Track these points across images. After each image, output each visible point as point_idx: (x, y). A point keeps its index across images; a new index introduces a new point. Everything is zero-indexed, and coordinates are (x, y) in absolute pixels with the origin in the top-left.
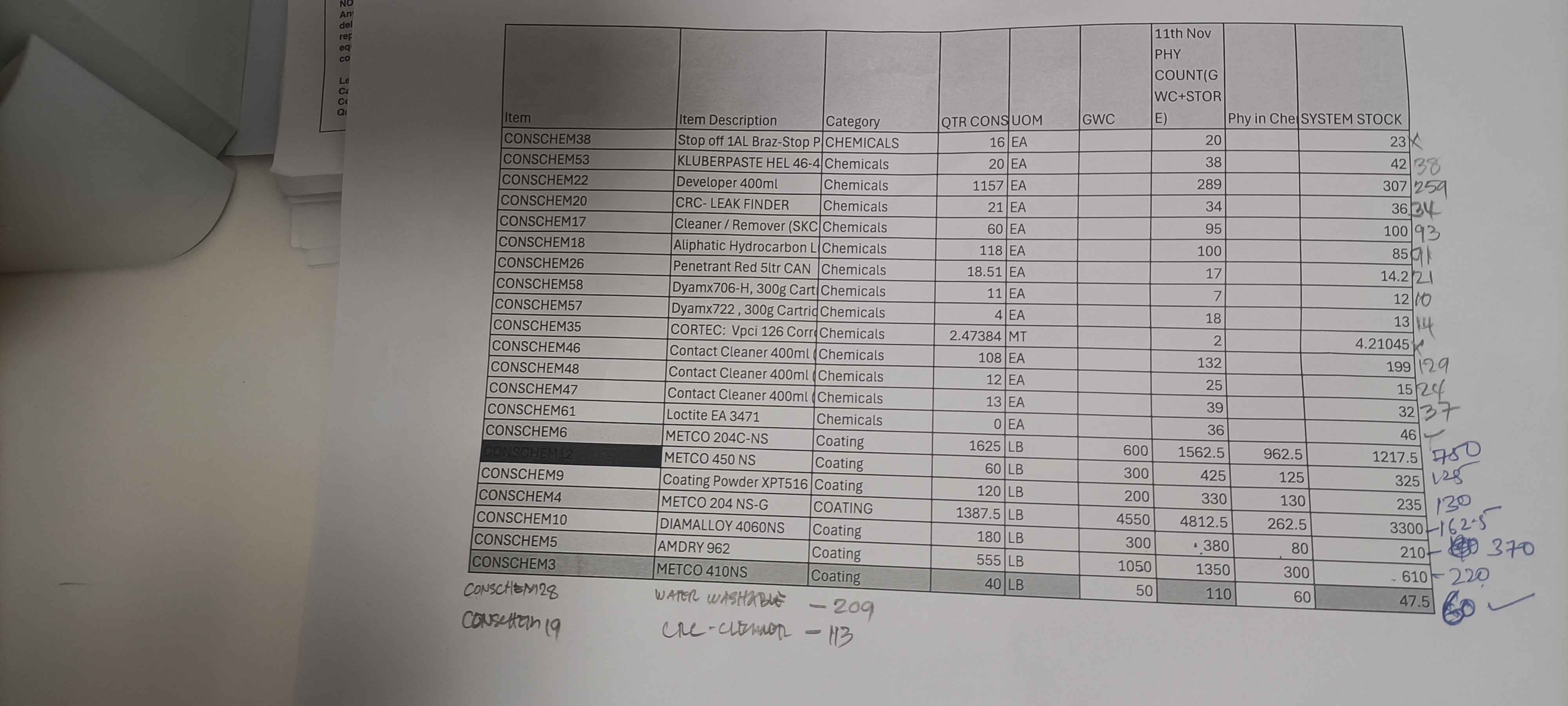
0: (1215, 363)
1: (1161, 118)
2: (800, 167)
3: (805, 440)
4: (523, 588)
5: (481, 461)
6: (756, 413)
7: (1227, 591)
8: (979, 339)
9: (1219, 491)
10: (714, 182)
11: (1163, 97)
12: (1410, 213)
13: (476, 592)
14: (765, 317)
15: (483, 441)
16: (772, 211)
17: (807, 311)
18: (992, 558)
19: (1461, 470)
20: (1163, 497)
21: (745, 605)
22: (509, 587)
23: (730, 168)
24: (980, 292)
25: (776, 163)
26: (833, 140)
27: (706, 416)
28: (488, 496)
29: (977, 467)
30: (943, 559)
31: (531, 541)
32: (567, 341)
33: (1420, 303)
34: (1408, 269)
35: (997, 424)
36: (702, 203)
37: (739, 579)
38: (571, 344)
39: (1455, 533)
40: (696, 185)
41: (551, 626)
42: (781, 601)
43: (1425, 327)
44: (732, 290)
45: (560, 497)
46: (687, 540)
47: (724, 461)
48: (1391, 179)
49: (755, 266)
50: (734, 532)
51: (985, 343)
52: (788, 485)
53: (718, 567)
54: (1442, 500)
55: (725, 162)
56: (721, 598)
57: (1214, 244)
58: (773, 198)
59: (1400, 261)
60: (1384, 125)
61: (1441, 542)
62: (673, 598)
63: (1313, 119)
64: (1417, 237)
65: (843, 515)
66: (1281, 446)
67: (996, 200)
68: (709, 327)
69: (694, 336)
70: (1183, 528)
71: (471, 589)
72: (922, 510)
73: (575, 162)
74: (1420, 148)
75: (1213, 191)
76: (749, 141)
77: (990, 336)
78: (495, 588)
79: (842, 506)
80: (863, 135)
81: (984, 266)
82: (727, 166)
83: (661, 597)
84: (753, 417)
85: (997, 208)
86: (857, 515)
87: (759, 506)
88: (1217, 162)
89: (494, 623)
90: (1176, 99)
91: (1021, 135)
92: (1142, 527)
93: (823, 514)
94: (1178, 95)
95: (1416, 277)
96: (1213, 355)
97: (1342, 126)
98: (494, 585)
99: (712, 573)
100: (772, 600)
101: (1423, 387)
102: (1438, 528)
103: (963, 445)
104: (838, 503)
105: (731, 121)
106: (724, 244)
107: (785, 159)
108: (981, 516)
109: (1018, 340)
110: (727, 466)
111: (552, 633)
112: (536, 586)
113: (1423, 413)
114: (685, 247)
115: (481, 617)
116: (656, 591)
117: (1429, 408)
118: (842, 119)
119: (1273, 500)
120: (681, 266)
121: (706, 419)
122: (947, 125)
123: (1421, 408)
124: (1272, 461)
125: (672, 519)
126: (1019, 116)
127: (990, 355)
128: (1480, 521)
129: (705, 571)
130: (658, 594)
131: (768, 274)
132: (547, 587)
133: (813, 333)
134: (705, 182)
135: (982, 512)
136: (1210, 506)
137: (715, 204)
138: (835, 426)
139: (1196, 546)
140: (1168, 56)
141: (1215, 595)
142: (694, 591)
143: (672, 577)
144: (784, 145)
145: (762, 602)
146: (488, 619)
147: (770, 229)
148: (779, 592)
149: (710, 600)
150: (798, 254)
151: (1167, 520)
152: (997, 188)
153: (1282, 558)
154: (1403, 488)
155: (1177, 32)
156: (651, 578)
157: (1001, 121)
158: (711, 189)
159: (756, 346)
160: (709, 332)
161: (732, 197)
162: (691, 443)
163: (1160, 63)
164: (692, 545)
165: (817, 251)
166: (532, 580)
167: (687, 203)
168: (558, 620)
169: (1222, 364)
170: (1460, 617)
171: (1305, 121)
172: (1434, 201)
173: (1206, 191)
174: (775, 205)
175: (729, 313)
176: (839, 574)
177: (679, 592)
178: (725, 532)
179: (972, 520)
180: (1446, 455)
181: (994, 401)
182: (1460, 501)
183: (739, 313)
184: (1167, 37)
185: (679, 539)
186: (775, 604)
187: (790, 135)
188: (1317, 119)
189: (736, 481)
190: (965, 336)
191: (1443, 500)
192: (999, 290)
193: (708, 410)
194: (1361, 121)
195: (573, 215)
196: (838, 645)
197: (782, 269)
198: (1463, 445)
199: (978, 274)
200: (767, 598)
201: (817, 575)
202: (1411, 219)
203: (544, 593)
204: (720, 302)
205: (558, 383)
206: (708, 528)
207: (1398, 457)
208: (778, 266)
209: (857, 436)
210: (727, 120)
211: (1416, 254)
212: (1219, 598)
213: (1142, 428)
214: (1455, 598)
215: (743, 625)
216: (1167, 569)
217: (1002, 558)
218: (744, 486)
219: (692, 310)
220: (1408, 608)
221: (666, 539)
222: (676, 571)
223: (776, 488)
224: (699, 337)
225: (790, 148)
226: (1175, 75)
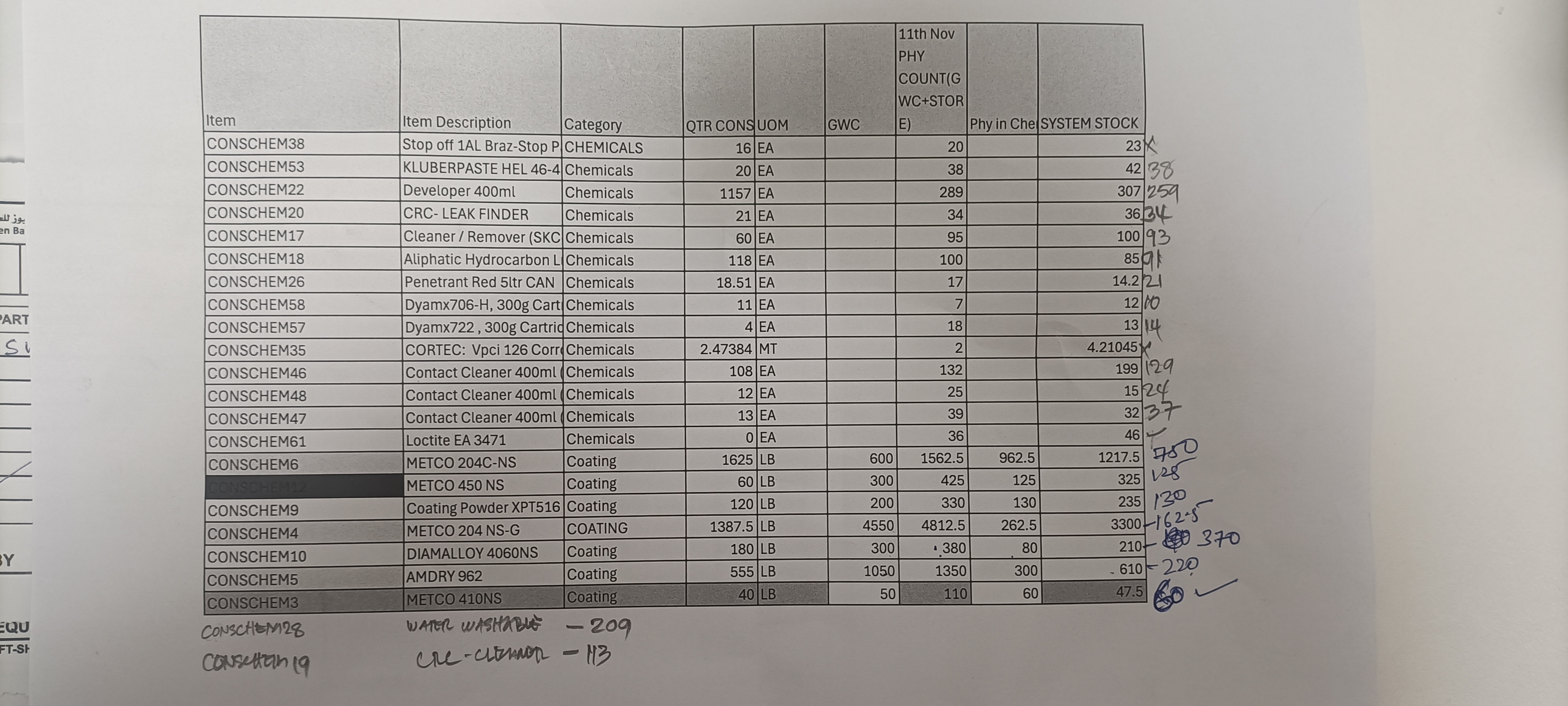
0: (956, 370)
1: (905, 124)
2: (539, 173)
3: (555, 461)
4: (266, 628)
5: (206, 498)
6: (502, 436)
7: (964, 591)
8: (730, 352)
9: (957, 495)
10: (445, 190)
11: (906, 101)
12: (1142, 218)
13: (215, 634)
14: (507, 335)
15: (207, 476)
16: (511, 221)
17: (552, 327)
18: (745, 569)
19: (1178, 466)
20: (906, 502)
21: (500, 631)
22: (250, 628)
23: (462, 174)
24: (730, 303)
25: (512, 169)
26: (573, 144)
27: (449, 441)
28: (217, 535)
29: (730, 481)
30: (699, 574)
31: (269, 579)
32: (292, 366)
33: (1149, 307)
34: (1139, 273)
35: (749, 437)
36: (432, 213)
37: (494, 605)
38: (295, 369)
39: (1170, 526)
40: (425, 194)
41: (300, 663)
42: (538, 625)
43: (1154, 329)
44: (470, 307)
45: (296, 533)
46: (437, 569)
47: (470, 487)
48: (1126, 184)
49: (495, 280)
50: (485, 558)
51: (736, 356)
52: (540, 509)
53: (471, 595)
54: (1159, 495)
55: (456, 168)
56: (476, 625)
57: (955, 252)
58: (510, 207)
59: (1132, 265)
60: (1120, 129)
61: (1156, 535)
62: (426, 629)
63: (1053, 124)
64: (1149, 241)
65: (598, 536)
66: (1015, 450)
67: (744, 209)
68: (447, 347)
69: (432, 357)
70: (925, 532)
71: (208, 632)
72: (676, 527)
73: (288, 170)
74: (1154, 151)
75: (955, 199)
76: (481, 145)
77: (741, 349)
78: (235, 629)
79: (597, 527)
80: (605, 140)
81: (734, 276)
82: (458, 172)
83: (413, 628)
84: (499, 440)
85: (745, 217)
86: (612, 535)
87: (510, 532)
88: (958, 169)
89: (237, 665)
90: (920, 104)
91: (767, 140)
92: (887, 532)
93: (577, 536)
94: (921, 100)
95: (1146, 282)
96: (955, 362)
97: (1080, 131)
98: (233, 626)
99: (465, 601)
100: (528, 624)
101: (1148, 387)
102: (1155, 522)
103: (716, 459)
104: (592, 524)
105: (461, 123)
106: (460, 258)
107: (522, 164)
108: (734, 530)
109: (768, 353)
110: (474, 492)
111: (301, 670)
112: (280, 624)
113: (1147, 412)
114: (417, 262)
115: (223, 659)
116: (408, 622)
117: (1153, 408)
118: (581, 121)
119: (1007, 502)
120: (413, 282)
121: (449, 444)
122: (692, 129)
123: (1146, 408)
124: (1007, 464)
125: (419, 549)
126: (765, 121)
127: (741, 368)
128: (1193, 515)
129: (457, 599)
130: (410, 625)
131: (508, 289)
132: (291, 625)
133: (559, 350)
134: (435, 191)
135: (735, 526)
136: (949, 510)
137: (448, 214)
138: (586, 446)
139: (935, 549)
140: (912, 58)
141: (952, 595)
142: (448, 620)
143: (423, 608)
144: (520, 149)
145: (518, 627)
146: (230, 661)
147: (509, 241)
148: (535, 616)
149: (464, 627)
150: (541, 267)
151: (910, 525)
152: (744, 196)
153: (1014, 557)
154: (1125, 486)
155: (921, 32)
156: (402, 610)
157: (746, 126)
158: (442, 198)
159: (499, 366)
160: (447, 352)
161: (466, 207)
162: (434, 470)
163: (904, 66)
164: (442, 574)
165: (560, 263)
166: (274, 619)
167: (416, 213)
168: (306, 657)
169: (963, 371)
170: (1169, 604)
171: (1045, 126)
172: (1166, 205)
173: (948, 199)
174: (514, 214)
175: (468, 331)
176: (595, 594)
177: (431, 622)
178: (475, 559)
179: (725, 533)
180: (1166, 452)
181: (746, 415)
182: (1176, 495)
183: (479, 332)
184: (911, 38)
185: (428, 569)
186: (531, 628)
187: (526, 138)
188: (1056, 124)
189: (484, 507)
190: (716, 350)
191: (1161, 495)
192: (749, 301)
193: (450, 434)
194: (1099, 126)
195: (289, 228)
196: (596, 665)
197: (523, 283)
198: (1182, 442)
199: (728, 285)
200: (523, 622)
201: (573, 597)
202: (1143, 224)
203: (289, 631)
204: (458, 320)
205: (284, 412)
206: (458, 557)
207: (1121, 456)
208: (519, 281)
209: (609, 455)
210: (456, 122)
211: (1147, 258)
212: (956, 598)
213: (886, 436)
214: (1166, 587)
215: (499, 650)
216: (910, 572)
217: (754, 570)
218: (493, 512)
219: (427, 329)
220: (1124, 598)
221: (414, 570)
222: (427, 602)
223: (527, 512)
224: (437, 357)
225: (527, 153)
226: (919, 78)
